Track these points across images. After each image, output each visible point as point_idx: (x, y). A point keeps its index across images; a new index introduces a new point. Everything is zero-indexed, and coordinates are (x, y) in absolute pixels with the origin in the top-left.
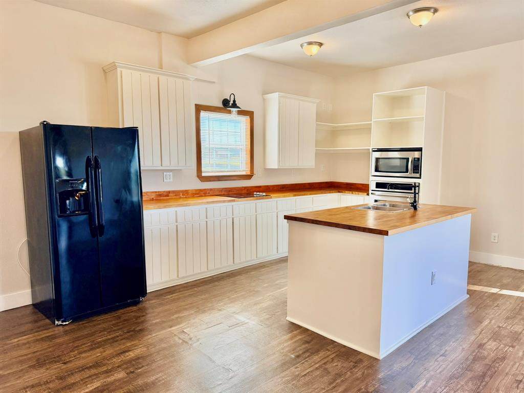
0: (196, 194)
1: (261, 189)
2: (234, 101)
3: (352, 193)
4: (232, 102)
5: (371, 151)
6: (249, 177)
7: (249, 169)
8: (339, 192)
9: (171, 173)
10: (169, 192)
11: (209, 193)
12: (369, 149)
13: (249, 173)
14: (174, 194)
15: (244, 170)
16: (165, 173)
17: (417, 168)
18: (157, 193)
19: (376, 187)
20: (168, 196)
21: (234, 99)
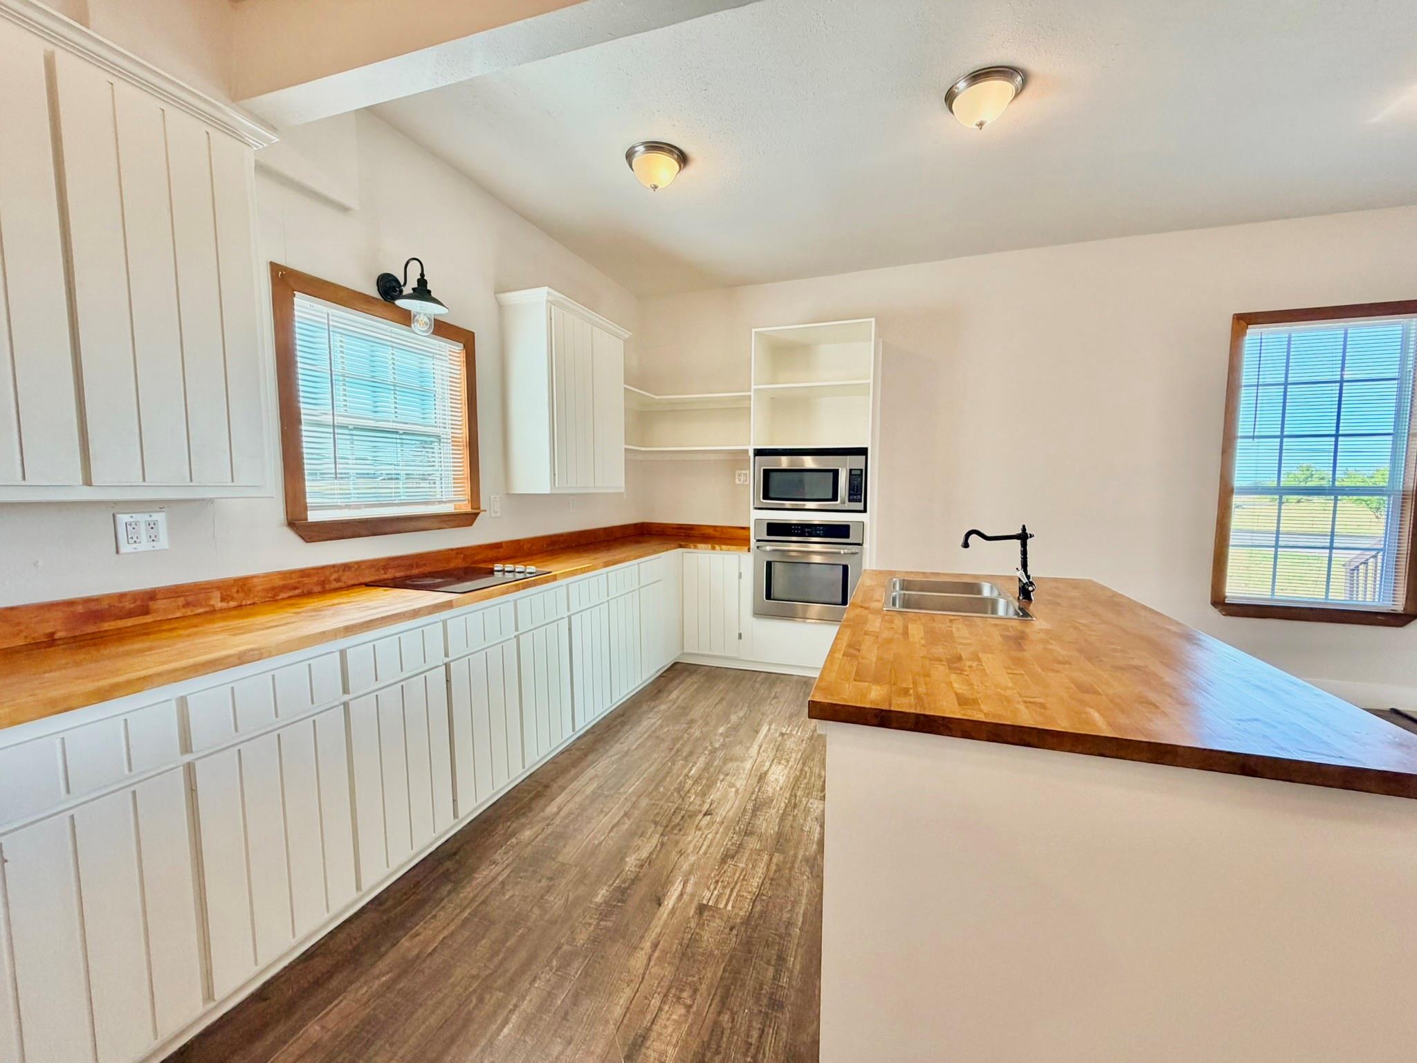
0: (284, 588)
1: (502, 552)
2: (422, 282)
3: (713, 548)
4: (412, 283)
5: (751, 454)
6: (466, 519)
7: (466, 495)
8: (681, 546)
9: (160, 517)
10: (152, 595)
11: (338, 580)
12: (747, 451)
13: (466, 508)
14: (181, 601)
15: (451, 499)
16: (123, 518)
17: (858, 490)
18: (80, 609)
19: (768, 535)
20: (145, 611)
21: (422, 275)
